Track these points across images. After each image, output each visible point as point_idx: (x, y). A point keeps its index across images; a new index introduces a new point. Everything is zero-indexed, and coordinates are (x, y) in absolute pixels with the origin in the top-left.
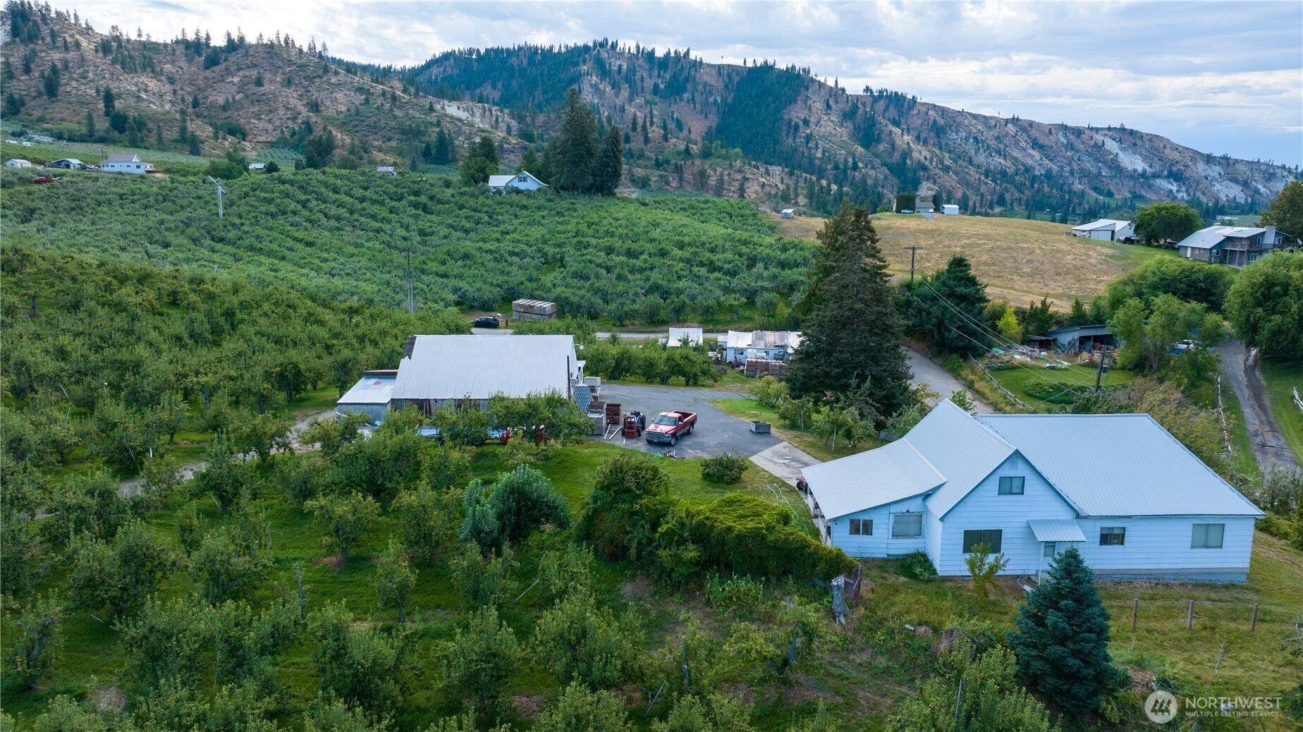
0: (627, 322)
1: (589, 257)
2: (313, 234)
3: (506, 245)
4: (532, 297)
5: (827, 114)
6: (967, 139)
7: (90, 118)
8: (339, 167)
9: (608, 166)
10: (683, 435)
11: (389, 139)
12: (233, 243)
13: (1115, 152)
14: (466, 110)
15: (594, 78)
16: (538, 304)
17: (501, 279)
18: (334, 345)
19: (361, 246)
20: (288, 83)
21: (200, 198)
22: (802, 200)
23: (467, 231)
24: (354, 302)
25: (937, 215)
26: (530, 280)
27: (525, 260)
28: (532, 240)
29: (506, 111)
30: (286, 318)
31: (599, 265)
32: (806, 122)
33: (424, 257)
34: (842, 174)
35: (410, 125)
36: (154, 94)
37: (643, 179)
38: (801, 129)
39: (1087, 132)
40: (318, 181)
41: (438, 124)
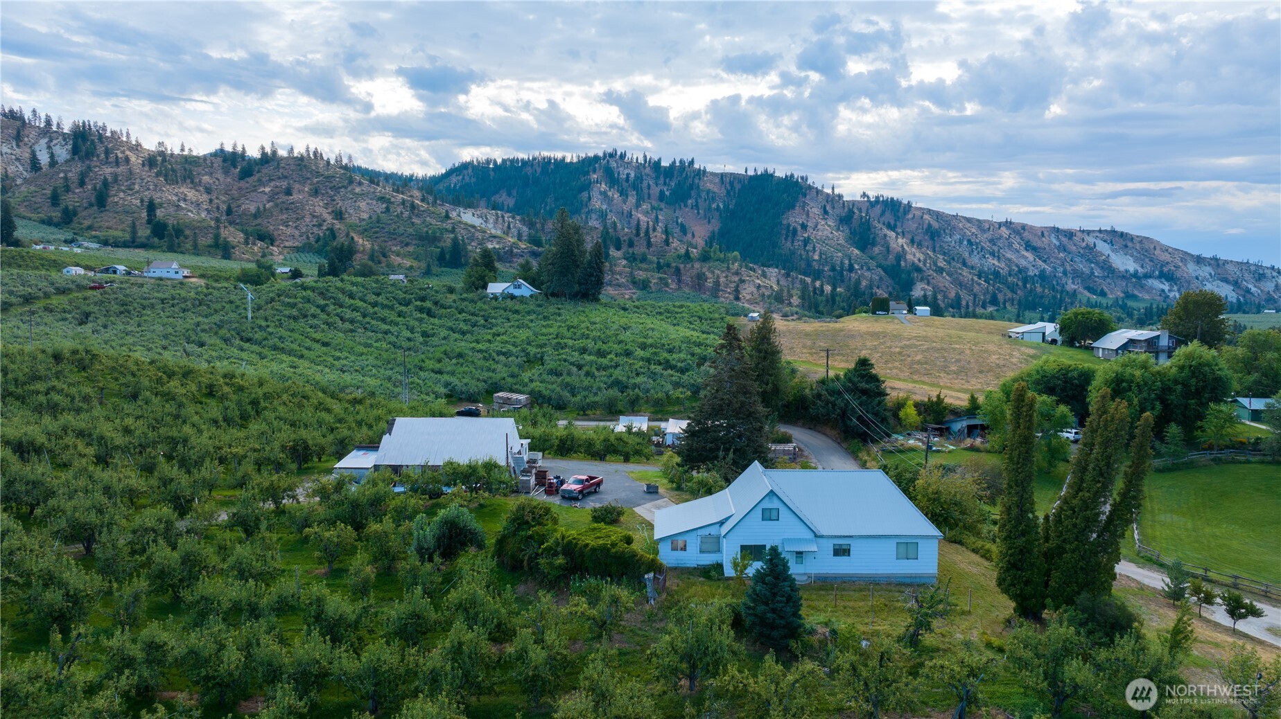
0: (589, 412)
1: (564, 356)
2: (329, 335)
3: (496, 346)
4: (511, 391)
5: (824, 219)
6: (961, 242)
7: (134, 226)
8: (356, 275)
9: (592, 275)
10: (589, 494)
11: (407, 245)
12: (259, 343)
13: (1106, 253)
14: (480, 216)
15: (603, 186)
16: (515, 396)
17: (486, 374)
18: (337, 428)
19: (369, 346)
20: (316, 192)
21: (231, 302)
22: (795, 300)
23: (463, 333)
24: (358, 394)
25: (910, 316)
26: (513, 376)
27: (510, 359)
28: (518, 341)
29: (518, 217)
30: (300, 406)
31: (572, 364)
32: (804, 227)
33: (423, 356)
34: (838, 276)
35: (427, 232)
36: (192, 203)
37: (644, 281)
38: (799, 233)
39: (1078, 234)
40: (337, 288)
41: (453, 231)
